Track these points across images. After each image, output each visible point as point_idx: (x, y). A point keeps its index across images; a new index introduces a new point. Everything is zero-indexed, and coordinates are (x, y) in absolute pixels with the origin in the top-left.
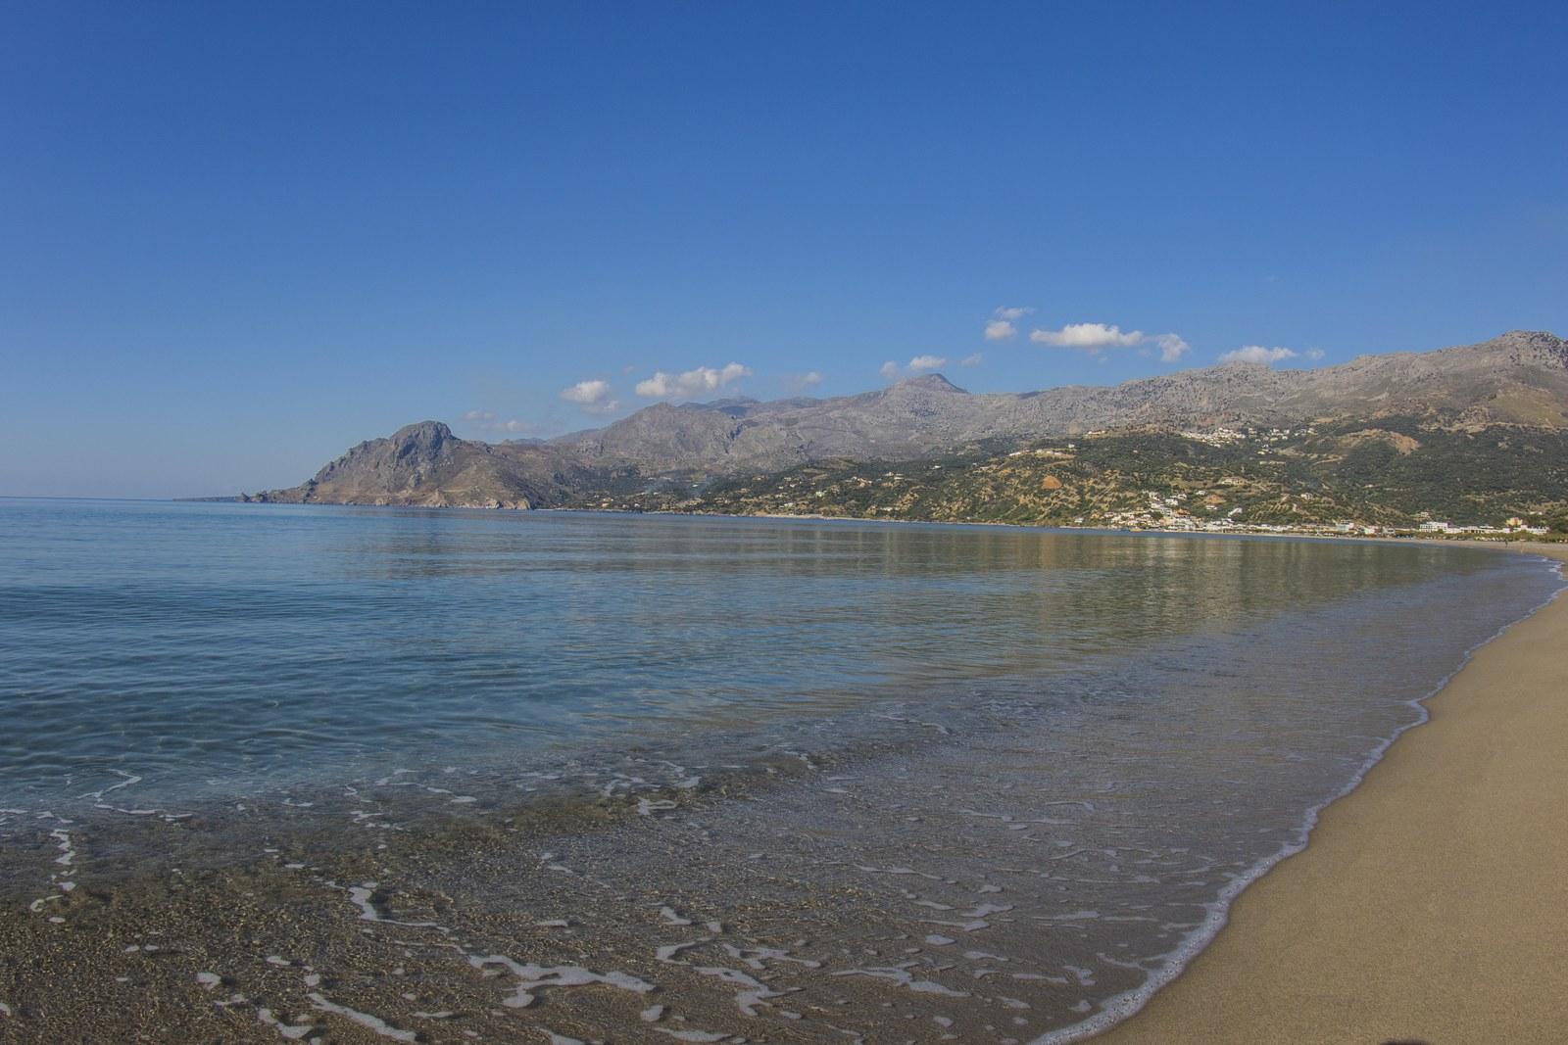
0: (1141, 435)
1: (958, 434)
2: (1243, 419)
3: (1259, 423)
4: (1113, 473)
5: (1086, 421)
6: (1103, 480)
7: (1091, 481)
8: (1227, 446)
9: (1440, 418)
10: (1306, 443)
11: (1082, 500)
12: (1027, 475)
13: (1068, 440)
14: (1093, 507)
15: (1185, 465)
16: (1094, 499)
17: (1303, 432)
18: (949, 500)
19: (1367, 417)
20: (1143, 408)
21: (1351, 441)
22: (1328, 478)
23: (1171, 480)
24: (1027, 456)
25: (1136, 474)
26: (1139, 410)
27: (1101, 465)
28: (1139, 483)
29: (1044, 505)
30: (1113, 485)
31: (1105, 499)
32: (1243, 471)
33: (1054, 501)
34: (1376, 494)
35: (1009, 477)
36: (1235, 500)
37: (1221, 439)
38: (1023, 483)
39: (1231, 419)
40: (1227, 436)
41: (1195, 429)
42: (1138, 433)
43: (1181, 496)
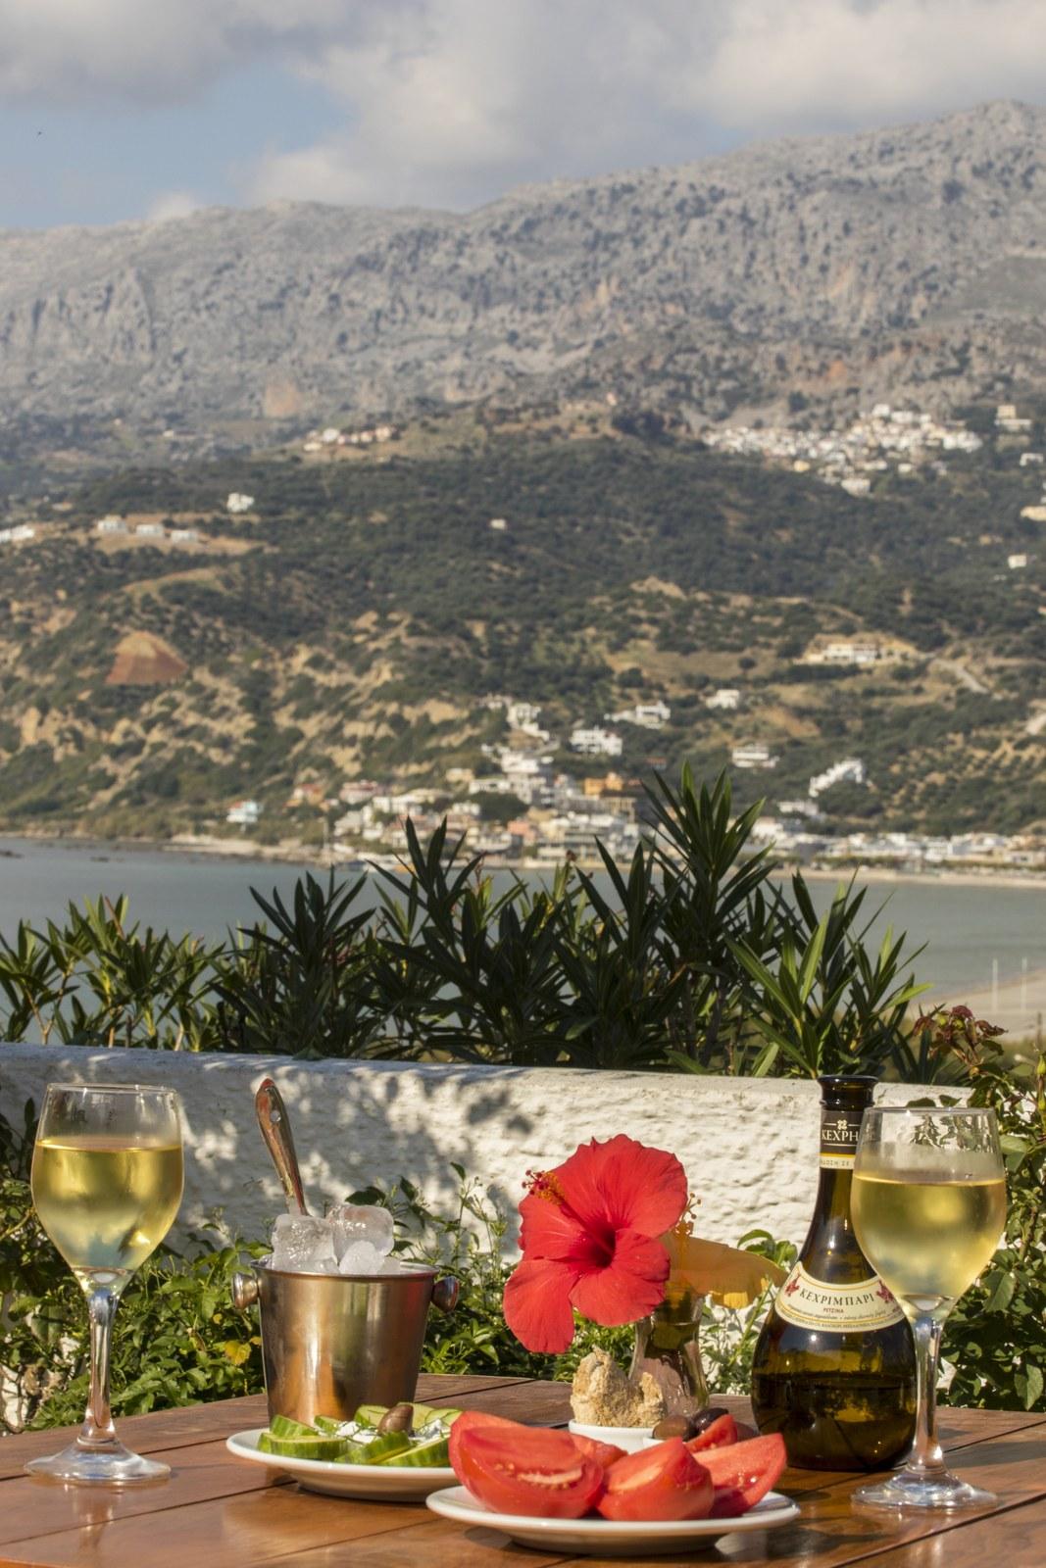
0: (531, 450)
2: (979, 366)
4: (385, 624)
5: (340, 363)
6: (348, 652)
7: (304, 655)
8: (900, 484)
11: (264, 729)
12: (54, 625)
13: (234, 469)
14: (305, 759)
15: (672, 590)
16: (311, 727)
20: (587, 308)
23: (616, 648)
24: (57, 546)
25: (479, 630)
26: (567, 314)
27: (355, 587)
28: (487, 666)
29: (117, 753)
30: (383, 673)
31: (354, 729)
32: (905, 610)
33: (156, 736)
36: (856, 724)
37: (880, 452)
38: (38, 660)
39: (929, 367)
40: (908, 441)
41: (778, 411)
42: (524, 439)
43: (649, 715)
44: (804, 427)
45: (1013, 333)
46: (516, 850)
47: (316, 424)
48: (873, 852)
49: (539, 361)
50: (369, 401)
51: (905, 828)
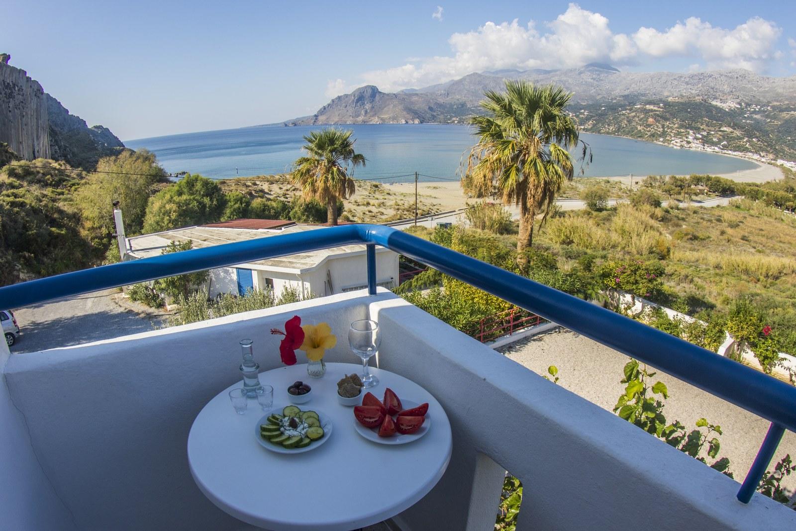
0: (693, 102)
1: (613, 90)
2: (740, 98)
3: (747, 101)
4: (677, 120)
5: (672, 90)
6: (673, 123)
7: (668, 122)
8: (731, 110)
10: (766, 113)
11: (664, 131)
12: (642, 117)
13: (661, 101)
14: (668, 134)
15: (707, 120)
16: (669, 131)
17: (765, 108)
18: (609, 125)
19: (794, 105)
20: (698, 86)
21: (785, 115)
22: (773, 131)
23: (701, 125)
24: (642, 108)
25: (687, 122)
26: (696, 87)
27: (674, 115)
28: (687, 126)
29: (648, 131)
30: (676, 126)
31: (673, 131)
32: (732, 125)
33: (652, 130)
34: (791, 142)
35: (634, 117)
36: (726, 137)
37: (729, 106)
38: (640, 120)
39: (735, 97)
40: (733, 105)
41: (719, 100)
42: (692, 101)
43: (705, 133)
44: (721, 103)
45: (744, 95)
46: (690, 147)
47: (669, 96)
48: (727, 152)
49: (693, 92)
50: (675, 94)
51: (730, 150)
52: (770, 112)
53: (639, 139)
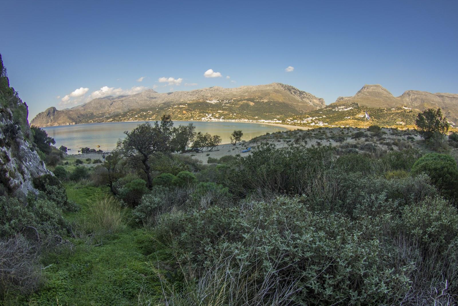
0: (199, 102)
2: (218, 98)
3: (221, 99)
5: (184, 98)
7: (193, 112)
8: (216, 104)
9: (259, 99)
12: (179, 111)
15: (211, 108)
16: (194, 115)
17: (231, 101)
19: (244, 98)
21: (241, 103)
23: (208, 111)
24: (178, 107)
25: (201, 110)
30: (198, 113)
32: (221, 109)
33: (186, 116)
35: (175, 111)
36: (222, 115)
37: (214, 102)
39: (215, 98)
43: (211, 114)
44: (210, 101)
47: (189, 101)
52: (233, 102)
53: (181, 120)
